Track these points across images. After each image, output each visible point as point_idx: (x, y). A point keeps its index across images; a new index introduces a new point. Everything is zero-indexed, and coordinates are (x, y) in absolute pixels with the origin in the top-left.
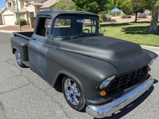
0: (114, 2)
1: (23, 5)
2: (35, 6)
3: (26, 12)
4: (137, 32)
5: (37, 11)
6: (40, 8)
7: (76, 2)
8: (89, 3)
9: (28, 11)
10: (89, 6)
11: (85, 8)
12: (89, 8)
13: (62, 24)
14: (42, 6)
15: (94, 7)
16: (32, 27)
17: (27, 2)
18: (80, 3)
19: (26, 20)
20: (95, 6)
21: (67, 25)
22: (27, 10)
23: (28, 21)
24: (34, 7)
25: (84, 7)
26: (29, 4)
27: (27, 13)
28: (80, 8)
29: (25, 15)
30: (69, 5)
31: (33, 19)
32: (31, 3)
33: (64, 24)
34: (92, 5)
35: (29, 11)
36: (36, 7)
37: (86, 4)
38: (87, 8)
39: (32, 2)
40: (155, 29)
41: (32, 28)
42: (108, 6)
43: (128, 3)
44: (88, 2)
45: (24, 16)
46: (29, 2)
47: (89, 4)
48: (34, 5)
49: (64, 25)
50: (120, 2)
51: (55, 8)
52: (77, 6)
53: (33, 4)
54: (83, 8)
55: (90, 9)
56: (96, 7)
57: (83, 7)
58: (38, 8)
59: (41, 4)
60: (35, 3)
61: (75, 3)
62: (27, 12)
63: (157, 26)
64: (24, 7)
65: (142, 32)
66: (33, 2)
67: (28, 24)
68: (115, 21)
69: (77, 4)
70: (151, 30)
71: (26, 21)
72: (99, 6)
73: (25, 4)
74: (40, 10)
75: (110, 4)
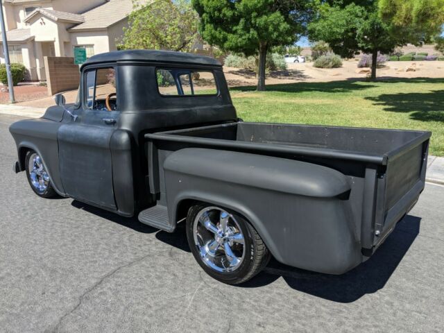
1: (17, 19)
2: (59, 22)
3: (27, 40)
5: (66, 41)
7: (209, 13)
8: (257, 17)
9: (34, 37)
10: (254, 25)
11: (240, 32)
12: (255, 32)
14: (82, 23)
16: (52, 90)
17: (28, 10)
18: (224, 15)
19: (28, 67)
20: (278, 25)
21: (169, 85)
22: (32, 35)
23: (34, 69)
24: (55, 26)
25: (234, 28)
26: (39, 15)
27: (29, 44)
28: (223, 32)
29: (25, 52)
30: (177, 21)
31: (55, 63)
32: (45, 13)
34: (266, 23)
35: (36, 40)
36: (63, 26)
37: (242, 20)
38: (249, 32)
39: (47, 11)
41: (53, 94)
44: (254, 14)
45: (21, 53)
46: (37, 10)
47: (258, 20)
48: (56, 19)
51: (131, 30)
52: (212, 26)
53: (53, 17)
54: (235, 33)
55: (256, 36)
56: (281, 29)
57: (231, 29)
58: (68, 29)
59: (77, 18)
60: (59, 12)
61: (204, 15)
62: (32, 40)
64: (21, 25)
66: (51, 9)
67: (35, 79)
68: (301, 76)
69: (211, 17)
71: (27, 70)
72: (288, 26)
73: (22, 15)
74: (73, 35)
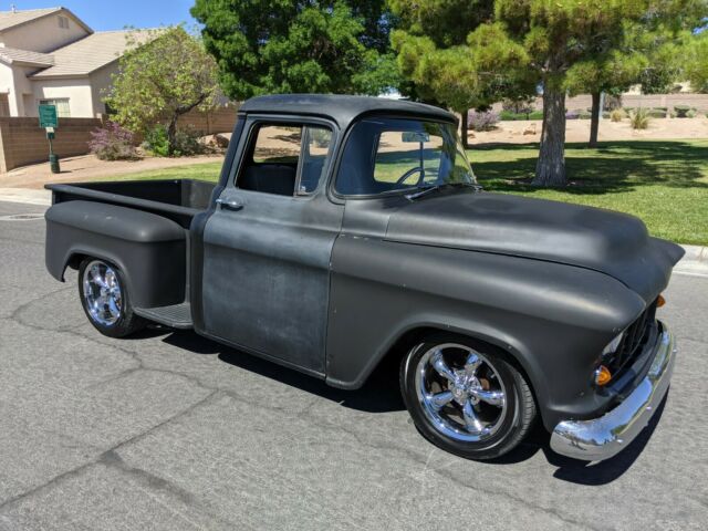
0: (405, 68)
2: (15, 65)
4: (493, 184)
5: (26, 92)
6: (40, 74)
7: (227, 59)
8: (288, 66)
10: (285, 76)
11: (270, 84)
12: (287, 85)
13: (157, 151)
14: (50, 66)
15: (307, 81)
16: (7, 165)
18: (247, 62)
20: (315, 77)
21: (181, 155)
24: (9, 71)
25: (262, 79)
28: (247, 84)
30: (189, 67)
31: (10, 126)
33: (165, 149)
34: (299, 74)
36: (22, 72)
37: (272, 69)
38: (279, 84)
40: (557, 170)
42: (364, 81)
43: (464, 73)
44: (284, 62)
47: (289, 70)
48: (10, 61)
49: (165, 156)
50: (435, 68)
51: (122, 78)
52: (233, 75)
53: (5, 58)
54: (262, 85)
56: (319, 81)
57: (258, 81)
58: (28, 76)
59: (43, 59)
60: (13, 51)
61: (222, 61)
63: (563, 162)
65: (510, 182)
69: (231, 65)
70: (542, 174)
72: (328, 77)
74: (38, 84)
75: (375, 73)
